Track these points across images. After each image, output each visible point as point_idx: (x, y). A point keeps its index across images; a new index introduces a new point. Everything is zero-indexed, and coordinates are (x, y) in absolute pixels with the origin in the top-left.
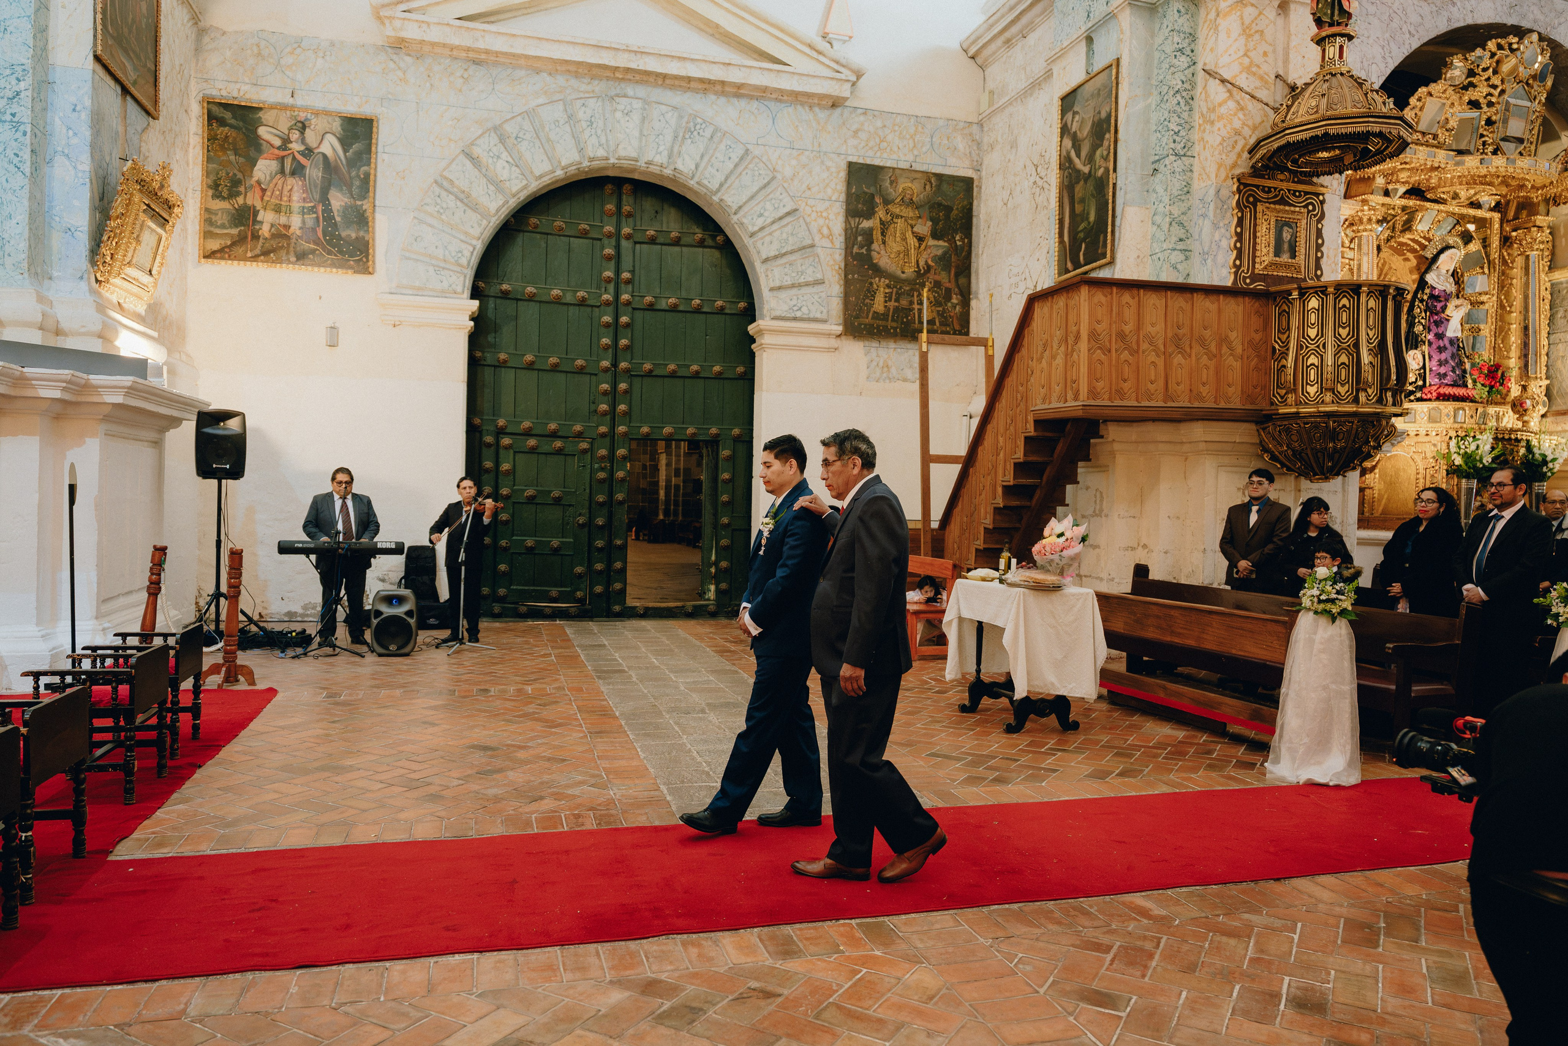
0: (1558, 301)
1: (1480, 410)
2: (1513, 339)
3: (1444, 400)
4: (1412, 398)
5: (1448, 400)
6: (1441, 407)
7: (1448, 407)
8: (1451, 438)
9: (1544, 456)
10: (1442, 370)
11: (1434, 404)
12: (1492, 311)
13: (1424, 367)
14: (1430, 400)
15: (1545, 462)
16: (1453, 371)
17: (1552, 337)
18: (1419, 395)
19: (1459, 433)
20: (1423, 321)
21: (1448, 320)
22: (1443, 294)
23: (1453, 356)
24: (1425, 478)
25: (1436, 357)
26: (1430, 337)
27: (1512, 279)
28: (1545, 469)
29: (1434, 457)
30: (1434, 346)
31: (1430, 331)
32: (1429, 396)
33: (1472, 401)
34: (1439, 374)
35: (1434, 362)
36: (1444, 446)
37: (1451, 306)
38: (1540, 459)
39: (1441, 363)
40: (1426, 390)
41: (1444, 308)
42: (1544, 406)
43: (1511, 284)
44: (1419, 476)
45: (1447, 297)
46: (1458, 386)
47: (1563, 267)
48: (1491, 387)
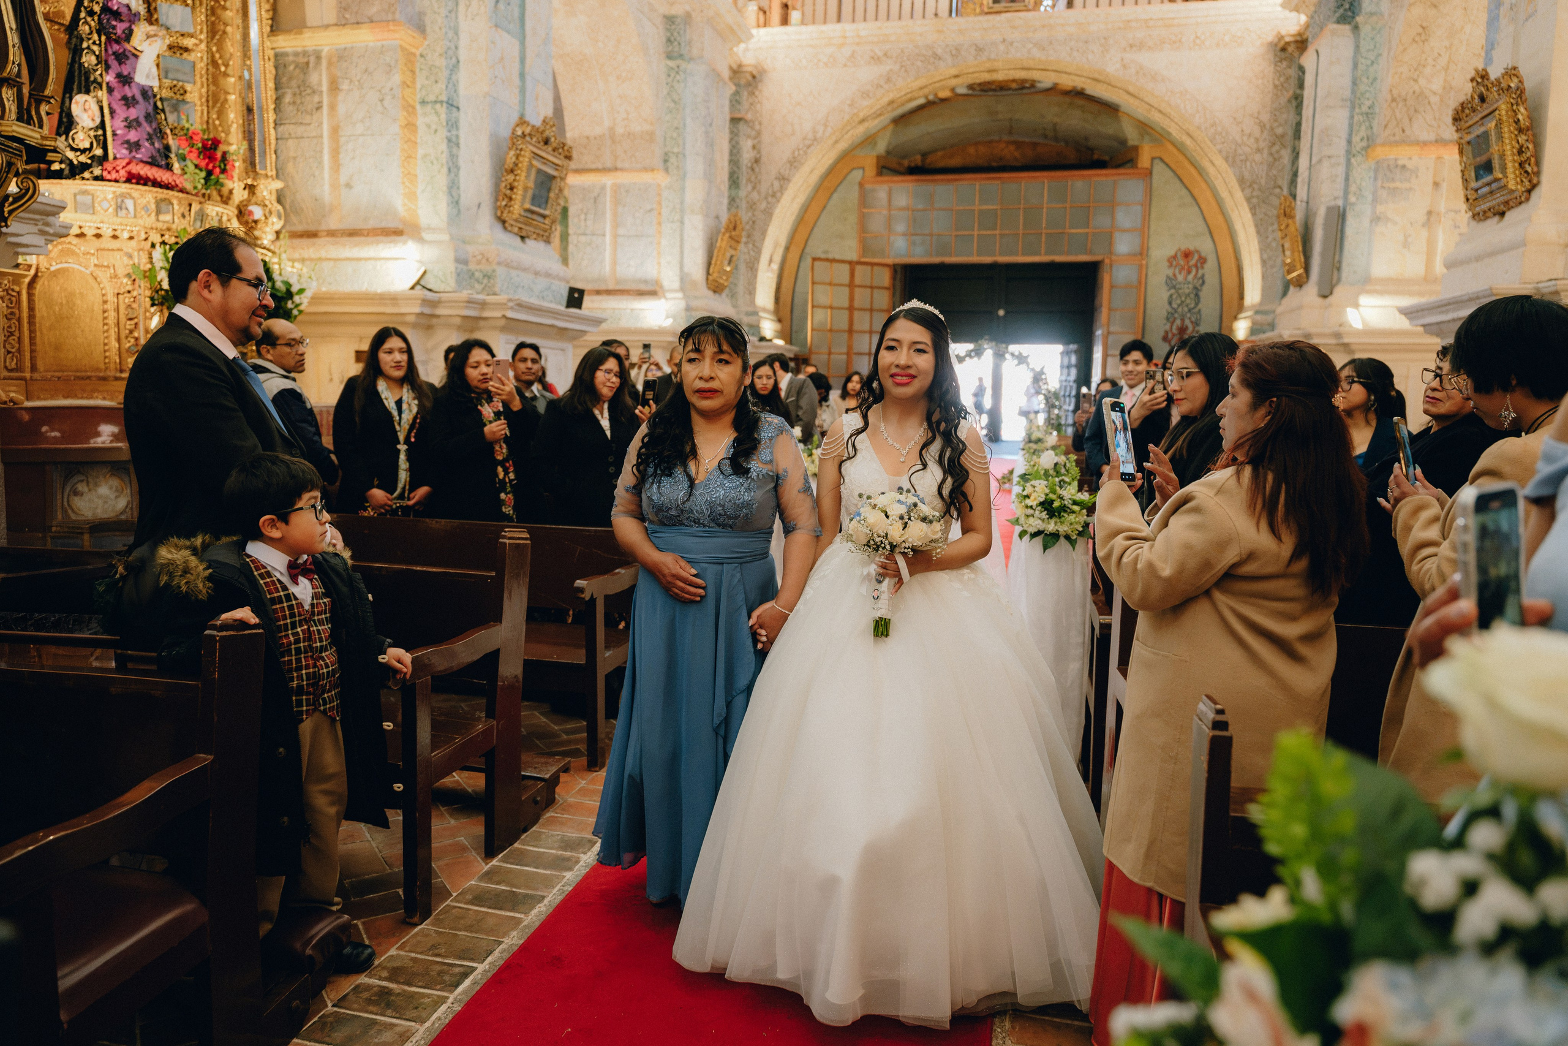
0: (284, 80)
1: (195, 207)
2: (232, 116)
3: (138, 183)
4: (86, 175)
5: (145, 184)
6: (135, 194)
7: (147, 196)
8: (153, 246)
9: (288, 285)
10: (133, 136)
11: (125, 188)
12: (201, 66)
13: (102, 125)
14: (116, 181)
15: (289, 295)
16: (150, 138)
17: (281, 129)
18: (97, 171)
19: (166, 238)
20: (95, 48)
21: (136, 57)
22: (124, 10)
23: (148, 117)
24: (117, 310)
25: (122, 112)
26: (109, 78)
27: (226, 24)
28: (290, 305)
29: (128, 275)
30: (117, 94)
31: (108, 68)
32: (114, 175)
33: (181, 191)
34: (127, 142)
35: (119, 123)
36: (144, 259)
37: (141, 30)
38: (283, 288)
39: (130, 125)
40: (108, 166)
41: (129, 35)
42: (279, 217)
43: (224, 32)
44: (108, 306)
45: (134, 18)
46: (159, 166)
47: (288, 31)
48: (209, 173)
